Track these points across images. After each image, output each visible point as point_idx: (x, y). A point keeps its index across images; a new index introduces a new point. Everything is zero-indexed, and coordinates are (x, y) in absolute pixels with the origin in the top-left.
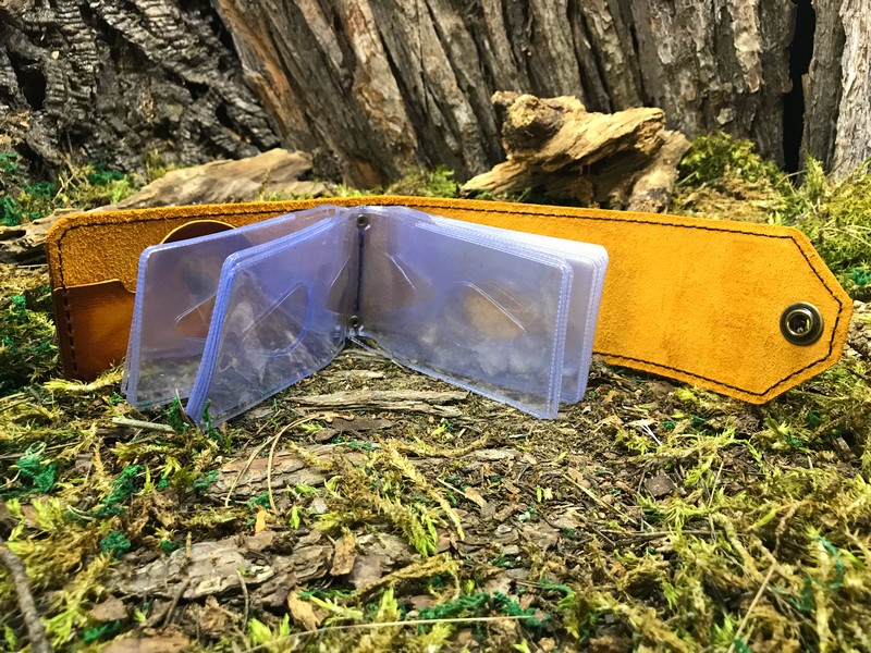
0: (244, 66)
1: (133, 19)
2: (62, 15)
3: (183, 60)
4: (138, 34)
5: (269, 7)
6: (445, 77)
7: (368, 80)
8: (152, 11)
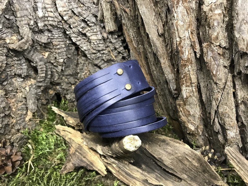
1: (83, 39)
3: (103, 60)
7: (185, 104)
8: (93, 38)
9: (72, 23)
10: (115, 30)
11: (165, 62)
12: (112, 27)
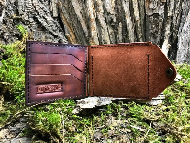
0: (66, 32)
1: (44, 20)
2: (29, 18)
3: (53, 30)
4: (45, 24)
5: (74, 22)
6: (108, 41)
7: (93, 40)
8: (48, 19)
9: (40, 12)
10: (57, 16)
11: (83, 24)
12: (56, 15)
